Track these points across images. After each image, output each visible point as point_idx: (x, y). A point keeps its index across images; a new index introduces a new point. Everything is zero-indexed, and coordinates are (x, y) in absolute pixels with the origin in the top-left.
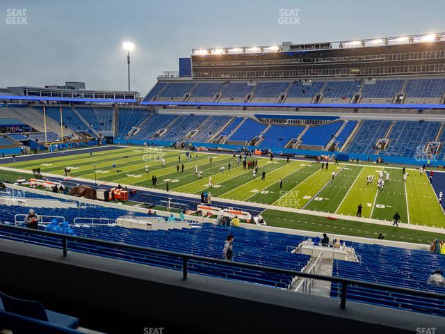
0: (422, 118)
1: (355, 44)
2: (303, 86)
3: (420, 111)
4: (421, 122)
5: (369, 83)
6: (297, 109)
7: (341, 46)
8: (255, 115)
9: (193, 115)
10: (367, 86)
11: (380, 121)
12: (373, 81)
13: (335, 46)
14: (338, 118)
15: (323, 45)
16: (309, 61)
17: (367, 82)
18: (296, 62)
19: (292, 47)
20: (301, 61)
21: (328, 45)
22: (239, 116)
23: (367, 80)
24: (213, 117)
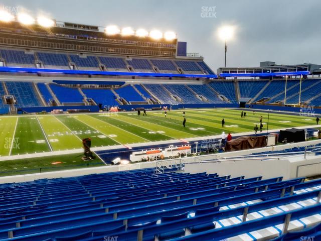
2: (81, 58)
6: (90, 76)
8: (53, 81)
10: (128, 62)
12: (130, 59)
13: (100, 30)
14: (124, 83)
15: (93, 28)
16: (81, 38)
17: (127, 59)
18: (71, 38)
19: (67, 24)
20: (75, 37)
21: (96, 28)
22: (37, 82)
23: (126, 57)
24: (8, 83)
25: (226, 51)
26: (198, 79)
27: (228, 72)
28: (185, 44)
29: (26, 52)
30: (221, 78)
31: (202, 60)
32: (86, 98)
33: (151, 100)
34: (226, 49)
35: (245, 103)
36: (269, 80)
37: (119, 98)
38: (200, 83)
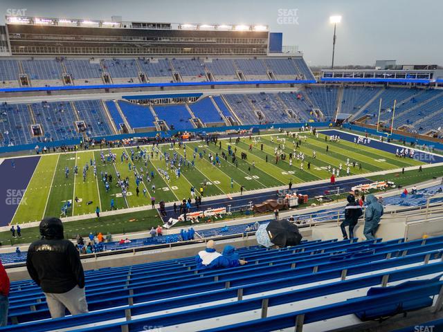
0: (262, 91)
1: (187, 27)
3: (258, 84)
4: (263, 94)
5: (207, 62)
6: (162, 89)
7: (180, 27)
8: (123, 97)
9: (46, 102)
10: (207, 64)
11: (235, 95)
13: (174, 27)
14: (202, 94)
15: (163, 25)
16: (152, 39)
17: (206, 61)
18: (140, 40)
19: (134, 24)
20: (144, 39)
21: (169, 25)
22: (105, 100)
23: (205, 59)
24: (76, 103)
25: (334, 44)
26: (292, 86)
27: (331, 76)
28: (281, 34)
29: (92, 62)
30: (323, 83)
31: (302, 57)
32: (157, 119)
33: (230, 119)
34: (334, 39)
35: (342, 120)
36: (383, 85)
37: (194, 118)
38: (295, 90)
